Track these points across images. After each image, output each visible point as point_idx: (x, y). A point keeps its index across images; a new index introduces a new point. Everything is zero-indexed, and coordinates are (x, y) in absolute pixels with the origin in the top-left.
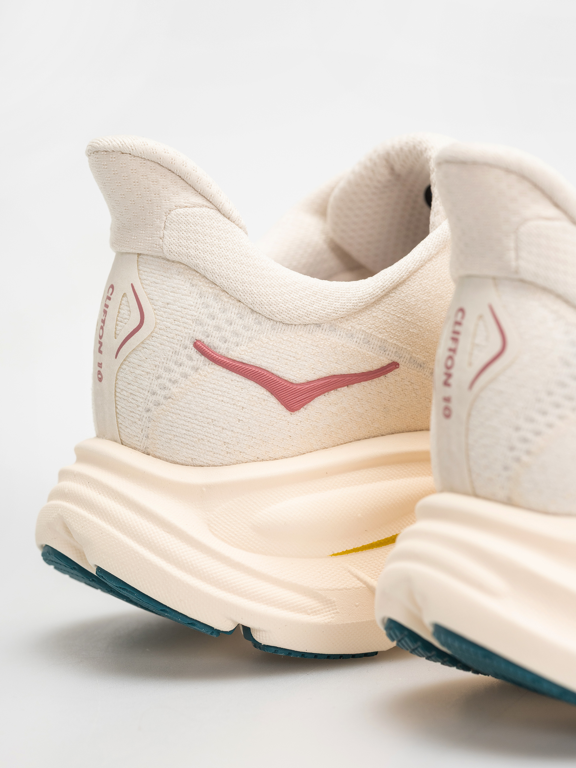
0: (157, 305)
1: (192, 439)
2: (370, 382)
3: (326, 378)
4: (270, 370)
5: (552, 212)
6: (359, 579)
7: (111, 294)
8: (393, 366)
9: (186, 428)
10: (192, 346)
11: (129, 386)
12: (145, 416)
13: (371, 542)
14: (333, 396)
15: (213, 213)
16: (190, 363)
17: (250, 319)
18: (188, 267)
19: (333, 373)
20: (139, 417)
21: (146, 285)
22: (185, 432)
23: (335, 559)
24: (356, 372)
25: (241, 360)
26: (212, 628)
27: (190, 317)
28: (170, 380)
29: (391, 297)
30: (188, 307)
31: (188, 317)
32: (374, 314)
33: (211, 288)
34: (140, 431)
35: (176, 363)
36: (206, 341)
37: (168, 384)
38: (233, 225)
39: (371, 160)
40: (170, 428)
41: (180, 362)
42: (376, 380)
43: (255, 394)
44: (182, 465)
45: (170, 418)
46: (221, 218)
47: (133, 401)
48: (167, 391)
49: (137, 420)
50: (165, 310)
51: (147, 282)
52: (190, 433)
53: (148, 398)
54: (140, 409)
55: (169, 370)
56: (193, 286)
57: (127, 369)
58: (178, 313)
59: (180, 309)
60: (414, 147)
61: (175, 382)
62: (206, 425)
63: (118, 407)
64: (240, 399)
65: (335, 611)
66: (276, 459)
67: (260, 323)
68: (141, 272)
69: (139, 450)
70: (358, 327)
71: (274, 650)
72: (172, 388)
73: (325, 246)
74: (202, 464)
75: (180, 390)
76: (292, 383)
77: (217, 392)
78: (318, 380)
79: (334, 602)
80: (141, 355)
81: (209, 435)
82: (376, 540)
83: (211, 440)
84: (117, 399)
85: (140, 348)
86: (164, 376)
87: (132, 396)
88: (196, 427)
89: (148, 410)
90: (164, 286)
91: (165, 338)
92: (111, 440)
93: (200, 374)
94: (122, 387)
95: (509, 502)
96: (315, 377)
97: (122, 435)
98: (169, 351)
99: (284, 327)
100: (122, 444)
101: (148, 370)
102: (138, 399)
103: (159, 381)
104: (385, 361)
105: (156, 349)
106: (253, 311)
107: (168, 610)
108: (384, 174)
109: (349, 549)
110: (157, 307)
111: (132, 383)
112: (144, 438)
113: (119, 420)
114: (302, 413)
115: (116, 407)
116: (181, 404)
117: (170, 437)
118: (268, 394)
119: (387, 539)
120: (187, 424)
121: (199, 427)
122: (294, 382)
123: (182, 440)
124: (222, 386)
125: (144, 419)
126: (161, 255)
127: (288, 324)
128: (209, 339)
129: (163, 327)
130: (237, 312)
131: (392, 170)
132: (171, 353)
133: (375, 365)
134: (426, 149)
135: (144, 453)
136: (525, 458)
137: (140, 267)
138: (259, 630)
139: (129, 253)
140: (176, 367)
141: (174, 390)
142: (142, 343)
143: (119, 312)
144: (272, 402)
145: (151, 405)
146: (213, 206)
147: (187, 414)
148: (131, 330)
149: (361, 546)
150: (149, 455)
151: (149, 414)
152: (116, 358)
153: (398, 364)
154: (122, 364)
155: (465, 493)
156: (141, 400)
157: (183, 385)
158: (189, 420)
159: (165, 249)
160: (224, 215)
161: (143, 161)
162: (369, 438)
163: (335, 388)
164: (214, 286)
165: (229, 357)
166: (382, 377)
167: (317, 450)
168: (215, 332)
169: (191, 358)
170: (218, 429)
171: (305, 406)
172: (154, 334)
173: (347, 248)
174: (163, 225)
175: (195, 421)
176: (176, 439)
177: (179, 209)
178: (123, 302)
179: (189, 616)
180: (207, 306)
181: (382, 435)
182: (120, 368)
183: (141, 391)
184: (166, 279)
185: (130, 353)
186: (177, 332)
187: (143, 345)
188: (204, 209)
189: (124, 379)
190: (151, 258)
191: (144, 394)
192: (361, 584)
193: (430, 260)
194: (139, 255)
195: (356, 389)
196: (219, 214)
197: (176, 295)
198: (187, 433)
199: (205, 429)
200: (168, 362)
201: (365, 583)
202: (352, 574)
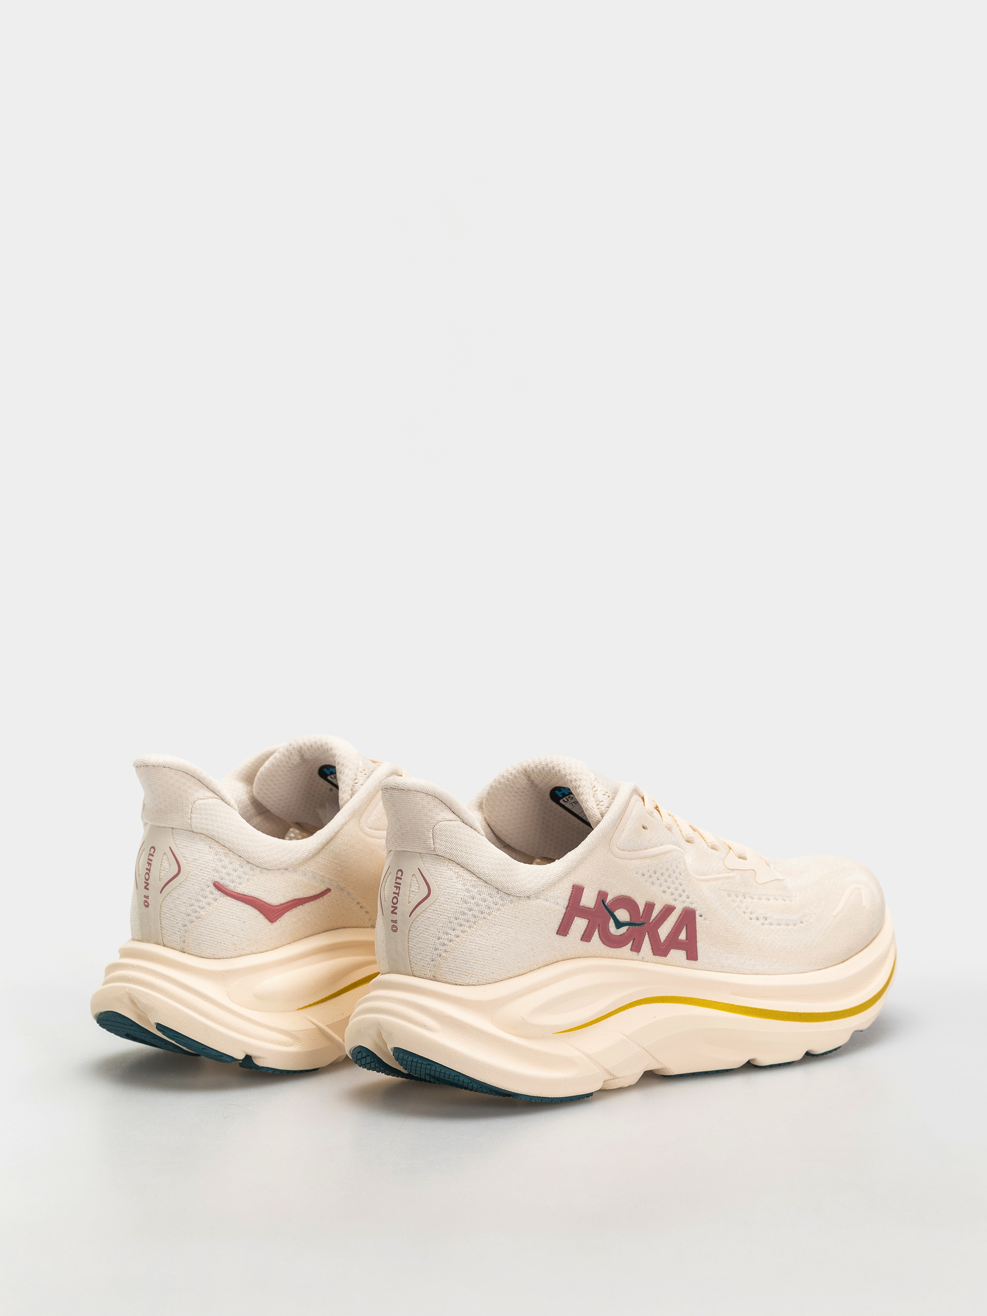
0: (189, 861)
1: (214, 942)
2: (314, 901)
3: (291, 901)
4: (259, 898)
5: (452, 816)
6: (313, 1023)
7: (154, 853)
8: (328, 890)
9: (210, 936)
10: (212, 885)
11: (171, 911)
12: (183, 929)
13: (318, 1000)
14: (294, 911)
15: (220, 801)
16: (212, 896)
17: (247, 868)
18: (207, 836)
19: (295, 898)
20: (178, 929)
21: (180, 847)
22: (209, 938)
23: (301, 1011)
24: (308, 896)
25: (242, 893)
26: (233, 1058)
27: (211, 868)
28: (199, 907)
29: (326, 849)
30: (209, 861)
31: (209, 867)
32: (317, 860)
33: (222, 849)
34: (179, 938)
35: (203, 896)
36: (222, 882)
37: (198, 909)
38: (232, 809)
39: (287, 750)
40: (200, 936)
41: (205, 895)
42: (318, 900)
43: (251, 913)
44: (207, 958)
45: (200, 930)
46: (225, 805)
47: (174, 920)
48: (198, 914)
49: (177, 932)
50: (194, 863)
51: (180, 846)
52: (213, 939)
53: (185, 918)
54: (179, 924)
55: (199, 901)
56: (211, 848)
57: (169, 900)
58: (203, 865)
59: (204, 863)
60: (322, 746)
61: (203, 908)
62: (223, 934)
63: (163, 923)
64: (243, 917)
65: (301, 1044)
66: (262, 952)
67: (253, 870)
68: (175, 839)
69: (177, 950)
70: (308, 869)
71: (266, 1069)
72: (200, 911)
73: (249, 802)
74: (219, 957)
75: (206, 913)
76: (272, 906)
77: (229, 913)
78: (287, 902)
79: (300, 1038)
80: (179, 891)
81: (224, 940)
82: (324, 997)
83: (226, 943)
84: (161, 918)
85: (178, 887)
86: (195, 904)
87: (173, 917)
88: (216, 935)
89: (185, 926)
90: (193, 849)
91: (195, 881)
92: (155, 944)
93: (218, 903)
94: (165, 911)
95: (434, 979)
96: (285, 901)
97: (164, 940)
98: (198, 889)
99: (267, 871)
100: (164, 946)
101: (184, 901)
102: (178, 919)
103: (192, 907)
104: (323, 888)
105: (189, 888)
106: (248, 862)
107: (206, 1048)
108: (296, 759)
109: (306, 1005)
110: (189, 862)
111: (173, 909)
112: (182, 943)
113: (162, 932)
114: (278, 923)
115: (161, 924)
116: (207, 921)
117: (200, 941)
118: (259, 913)
119: (326, 998)
120: (211, 933)
121: (218, 935)
122: (273, 905)
123: (207, 943)
124: (231, 909)
125: (182, 931)
126: (190, 829)
127: (269, 870)
128: (223, 881)
129: (193, 874)
130: (239, 863)
131: (302, 756)
132: (199, 890)
133: (318, 891)
134: (331, 749)
135: (181, 951)
136: (444, 954)
137: (175, 836)
138: (260, 1058)
139: (165, 827)
140: (203, 899)
141: (202, 913)
142: (180, 884)
143: (161, 865)
144: (261, 918)
145: (186, 922)
146: (219, 798)
147: (211, 928)
148: (172, 876)
149: (312, 1003)
150: (184, 952)
151: (185, 928)
152: (161, 893)
153: (330, 890)
154: (165, 897)
155: (409, 975)
156: (180, 919)
157: (208, 910)
158: (212, 931)
159: (193, 826)
160: (226, 803)
161: (176, 771)
162: (312, 935)
163: (295, 907)
164: (224, 848)
165: (236, 891)
166: (321, 898)
167: (285, 945)
168: (226, 876)
169: (212, 893)
170: (230, 936)
171: (279, 919)
172: (188, 879)
173: (264, 803)
174: (190, 811)
175: (215, 932)
176: (204, 942)
177: (200, 801)
178: (164, 858)
179: (220, 1051)
180: (221, 861)
181: (319, 933)
182: (164, 899)
183: (180, 914)
184: (193, 844)
185: (171, 890)
186: (203, 877)
187: (181, 886)
188: (214, 800)
189: (167, 906)
190: (182, 831)
191: (182, 916)
192: (314, 1027)
193: (346, 824)
194: (173, 828)
195: (307, 906)
196: (223, 803)
197: (200, 854)
198: (211, 939)
199: (222, 936)
200: (197, 896)
201: (316, 1025)
202: (309, 1020)
